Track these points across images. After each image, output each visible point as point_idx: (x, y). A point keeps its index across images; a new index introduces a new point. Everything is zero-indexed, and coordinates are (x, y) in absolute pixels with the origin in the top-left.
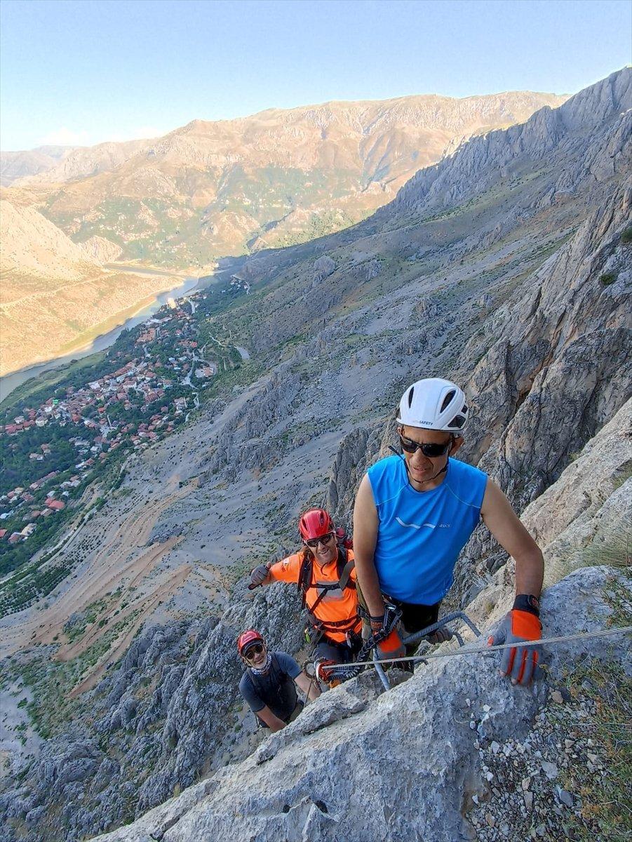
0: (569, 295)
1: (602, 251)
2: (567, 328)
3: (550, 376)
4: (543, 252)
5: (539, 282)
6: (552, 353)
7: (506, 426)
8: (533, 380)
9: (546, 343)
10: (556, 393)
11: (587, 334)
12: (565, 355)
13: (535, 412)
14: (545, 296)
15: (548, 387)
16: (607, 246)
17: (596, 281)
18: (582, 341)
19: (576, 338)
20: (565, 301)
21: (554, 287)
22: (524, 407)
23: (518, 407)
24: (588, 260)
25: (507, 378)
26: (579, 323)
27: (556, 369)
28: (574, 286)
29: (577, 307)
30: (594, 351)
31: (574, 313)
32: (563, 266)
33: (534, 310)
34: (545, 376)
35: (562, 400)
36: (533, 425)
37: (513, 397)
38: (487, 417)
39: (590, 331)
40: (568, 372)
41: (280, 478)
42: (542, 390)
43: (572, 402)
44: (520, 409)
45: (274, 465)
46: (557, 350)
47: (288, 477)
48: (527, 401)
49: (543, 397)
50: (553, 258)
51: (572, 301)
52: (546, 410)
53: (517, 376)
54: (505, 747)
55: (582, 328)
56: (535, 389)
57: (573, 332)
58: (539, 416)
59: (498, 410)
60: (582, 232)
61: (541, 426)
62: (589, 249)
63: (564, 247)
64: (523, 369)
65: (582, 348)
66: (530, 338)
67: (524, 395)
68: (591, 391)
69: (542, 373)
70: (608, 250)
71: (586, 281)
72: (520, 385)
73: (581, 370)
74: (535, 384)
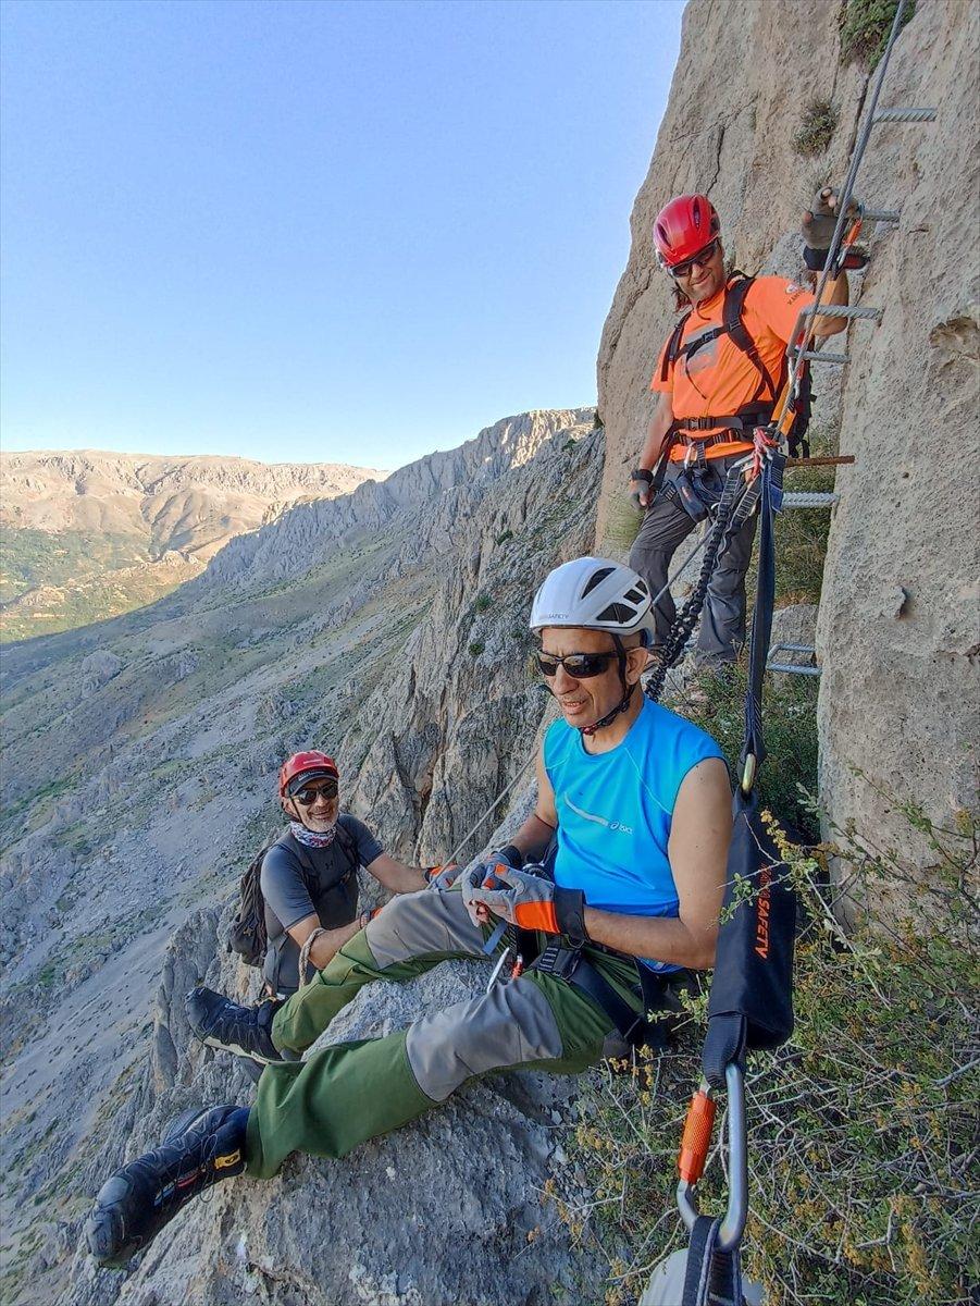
0: (445, 669)
1: (463, 620)
2: (452, 706)
3: (450, 764)
4: (405, 626)
5: (409, 659)
6: (444, 738)
7: (415, 842)
8: (432, 775)
9: (435, 727)
10: (461, 784)
11: (473, 709)
12: (458, 736)
13: (444, 813)
14: (420, 673)
15: (450, 778)
16: (467, 616)
17: (467, 652)
18: (470, 718)
19: (464, 715)
20: (442, 676)
21: (427, 663)
22: (430, 810)
23: (423, 813)
24: (453, 630)
25: (402, 779)
26: (462, 698)
27: (453, 754)
28: (447, 658)
29: (455, 681)
30: (485, 726)
31: (455, 688)
32: (429, 640)
33: (412, 692)
34: (443, 766)
35: (469, 790)
36: (447, 831)
37: (415, 802)
38: (390, 837)
39: (476, 705)
40: (467, 756)
41: (42, 1065)
42: (445, 784)
43: (480, 790)
44: (427, 814)
45: (25, 1041)
46: (448, 734)
47: (63, 1054)
48: (432, 802)
49: (448, 792)
50: (416, 632)
51: (449, 676)
52: (456, 807)
53: (412, 773)
55: (467, 703)
56: (437, 786)
57: (459, 710)
58: (451, 816)
59: (401, 823)
60: (440, 602)
61: (456, 830)
62: (450, 620)
63: (425, 620)
64: (417, 764)
65: (473, 726)
66: (415, 724)
67: (426, 798)
68: (495, 773)
69: (439, 763)
70: (468, 621)
71: (457, 652)
72: (419, 785)
73: (479, 750)
74: (436, 777)
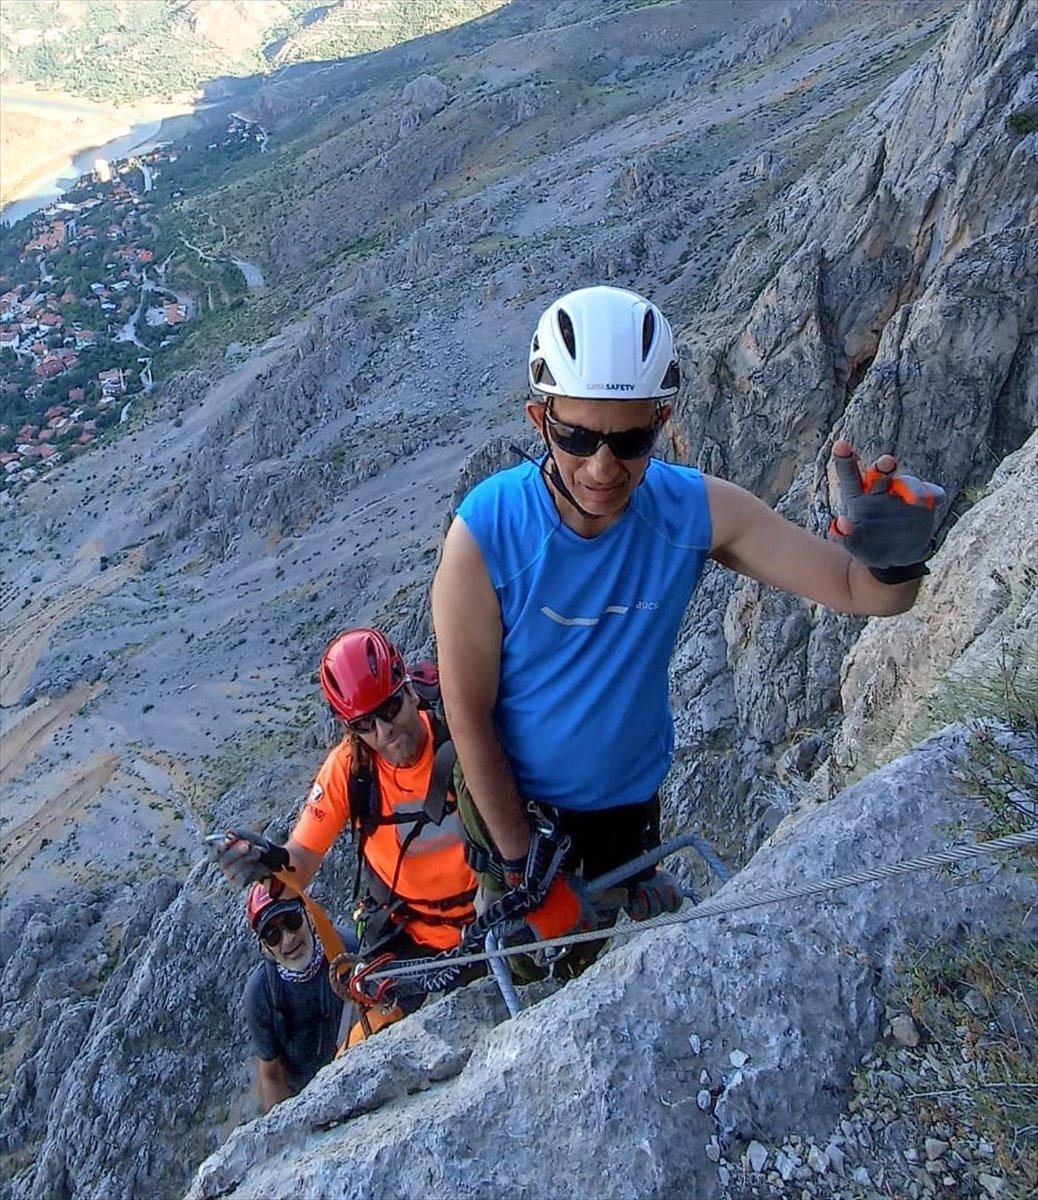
0: (946, 154)
1: (1007, 63)
2: (947, 223)
3: (917, 324)
4: (882, 67)
5: (879, 127)
6: (918, 276)
7: (826, 434)
8: (878, 333)
9: (901, 256)
10: (931, 363)
11: (989, 235)
12: (945, 278)
13: (888, 403)
14: (894, 156)
15: (913, 347)
16: (1016, 56)
17: (999, 127)
18: (978, 250)
19: (966, 242)
20: (937, 166)
21: (912, 138)
22: (864, 390)
23: (849, 392)
24: (980, 82)
25: (823, 329)
26: (970, 212)
27: (927, 309)
28: (954, 135)
29: (963, 178)
30: (1007, 271)
31: (957, 192)
32: (926, 96)
33: (873, 186)
34: (904, 325)
35: (946, 376)
36: (886, 433)
37: (838, 371)
38: (784, 415)
39: (996, 228)
40: (954, 316)
42: (900, 355)
43: (968, 381)
44: (856, 396)
46: (927, 270)
48: (870, 379)
49: (904, 371)
50: (904, 80)
51: (952, 168)
52: (913, 399)
53: (843, 324)
54: (780, 1156)
55: (979, 222)
56: (885, 355)
57: (959, 230)
58: (900, 412)
59: (808, 399)
60: (963, 27)
61: (904, 435)
62: (979, 60)
63: (927, 58)
64: (856, 310)
65: (981, 266)
66: (866, 244)
67: (862, 367)
68: (1010, 351)
69: (898, 318)
70: (1015, 68)
71: (979, 126)
72: (853, 345)
73: (983, 311)
74: (886, 341)
